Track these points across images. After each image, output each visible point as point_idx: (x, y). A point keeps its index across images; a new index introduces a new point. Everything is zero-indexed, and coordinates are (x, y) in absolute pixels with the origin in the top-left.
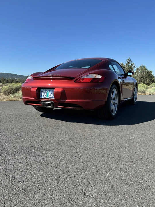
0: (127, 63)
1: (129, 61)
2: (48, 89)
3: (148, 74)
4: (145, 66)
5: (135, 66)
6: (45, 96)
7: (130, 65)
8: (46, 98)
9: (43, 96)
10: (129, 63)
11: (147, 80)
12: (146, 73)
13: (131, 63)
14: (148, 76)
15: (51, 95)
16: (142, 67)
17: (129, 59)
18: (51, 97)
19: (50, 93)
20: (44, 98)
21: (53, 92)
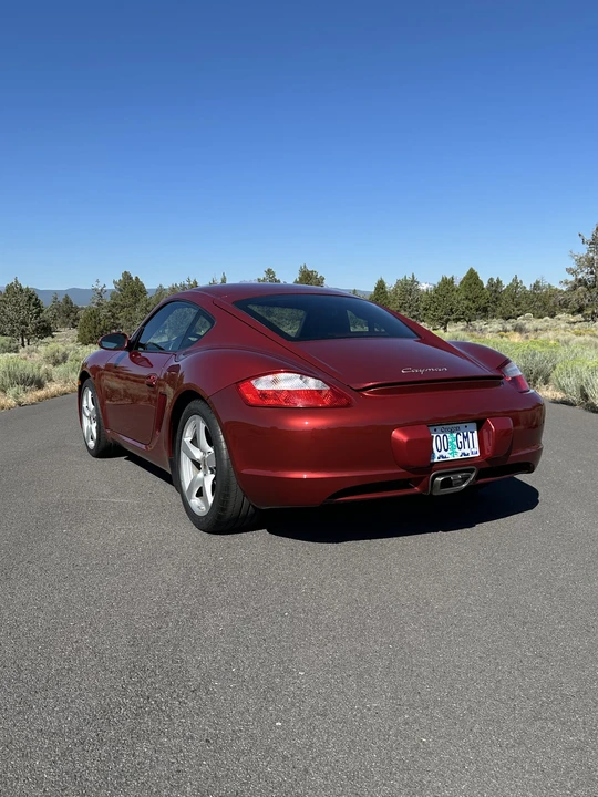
2: (450, 426)
6: (443, 453)
8: (451, 458)
9: (437, 454)
15: (466, 443)
18: (467, 451)
19: (460, 438)
20: (441, 460)
21: (470, 435)
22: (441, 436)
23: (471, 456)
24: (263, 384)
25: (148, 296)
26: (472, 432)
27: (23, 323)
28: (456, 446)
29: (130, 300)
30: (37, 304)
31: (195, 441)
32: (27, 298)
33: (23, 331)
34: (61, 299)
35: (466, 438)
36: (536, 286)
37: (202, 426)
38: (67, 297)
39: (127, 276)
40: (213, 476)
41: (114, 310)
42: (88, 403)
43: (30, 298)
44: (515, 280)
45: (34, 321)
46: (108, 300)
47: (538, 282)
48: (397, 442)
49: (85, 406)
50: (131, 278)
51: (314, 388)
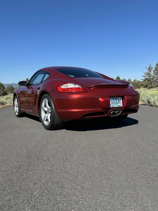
2: (115, 98)
6: (113, 105)
8: (115, 106)
9: (111, 105)
15: (119, 103)
19: (117, 101)
21: (120, 100)
22: (112, 100)
23: (120, 106)
24: (64, 87)
26: (121, 100)
28: (116, 103)
30: (3, 87)
31: (45, 106)
34: (10, 86)
35: (119, 101)
36: (135, 81)
37: (47, 101)
39: (27, 79)
40: (50, 114)
42: (16, 103)
43: (1, 85)
44: (129, 79)
45: (2, 91)
47: (135, 80)
48: (101, 101)
49: (15, 103)
51: (77, 87)
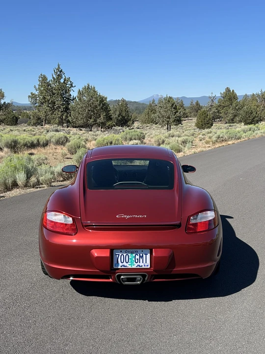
0: (55, 76)
1: (59, 73)
2: (132, 250)
3: (101, 105)
4: (94, 88)
5: (71, 85)
7: (62, 81)
8: (130, 267)
9: (121, 264)
10: (59, 76)
11: (100, 115)
12: (97, 101)
13: (63, 77)
14: (102, 108)
15: (141, 260)
16: (88, 87)
17: (59, 67)
18: (141, 264)
19: (137, 257)
20: (123, 267)
21: (144, 256)
22: (125, 255)
25: (238, 100)
26: (146, 255)
27: (169, 118)
28: (134, 261)
29: (227, 103)
30: (176, 108)
32: (171, 105)
33: (168, 122)
34: (194, 103)
35: (141, 257)
38: (197, 101)
39: (228, 90)
41: (219, 109)
43: (173, 105)
45: (173, 117)
46: (217, 103)
50: (230, 91)
